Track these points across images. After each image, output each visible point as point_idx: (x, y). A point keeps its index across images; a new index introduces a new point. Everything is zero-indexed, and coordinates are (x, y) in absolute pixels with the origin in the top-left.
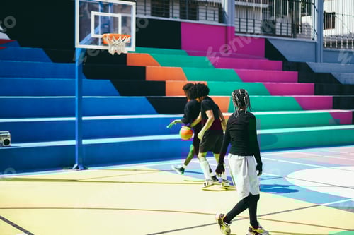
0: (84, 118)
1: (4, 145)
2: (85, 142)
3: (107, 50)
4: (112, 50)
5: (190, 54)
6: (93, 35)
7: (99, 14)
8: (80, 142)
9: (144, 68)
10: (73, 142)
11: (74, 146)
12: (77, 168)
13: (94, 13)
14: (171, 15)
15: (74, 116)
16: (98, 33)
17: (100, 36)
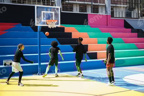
0: (41, 54)
1: (10, 65)
2: (42, 64)
3: (48, 26)
4: (50, 26)
5: (92, 27)
6: (43, 21)
7: (45, 12)
8: (40, 64)
9: (71, 33)
10: (37, 64)
11: (38, 65)
12: (39, 74)
13: (42, 12)
14: (87, 11)
15: (37, 53)
16: (45, 20)
17: (45, 21)
